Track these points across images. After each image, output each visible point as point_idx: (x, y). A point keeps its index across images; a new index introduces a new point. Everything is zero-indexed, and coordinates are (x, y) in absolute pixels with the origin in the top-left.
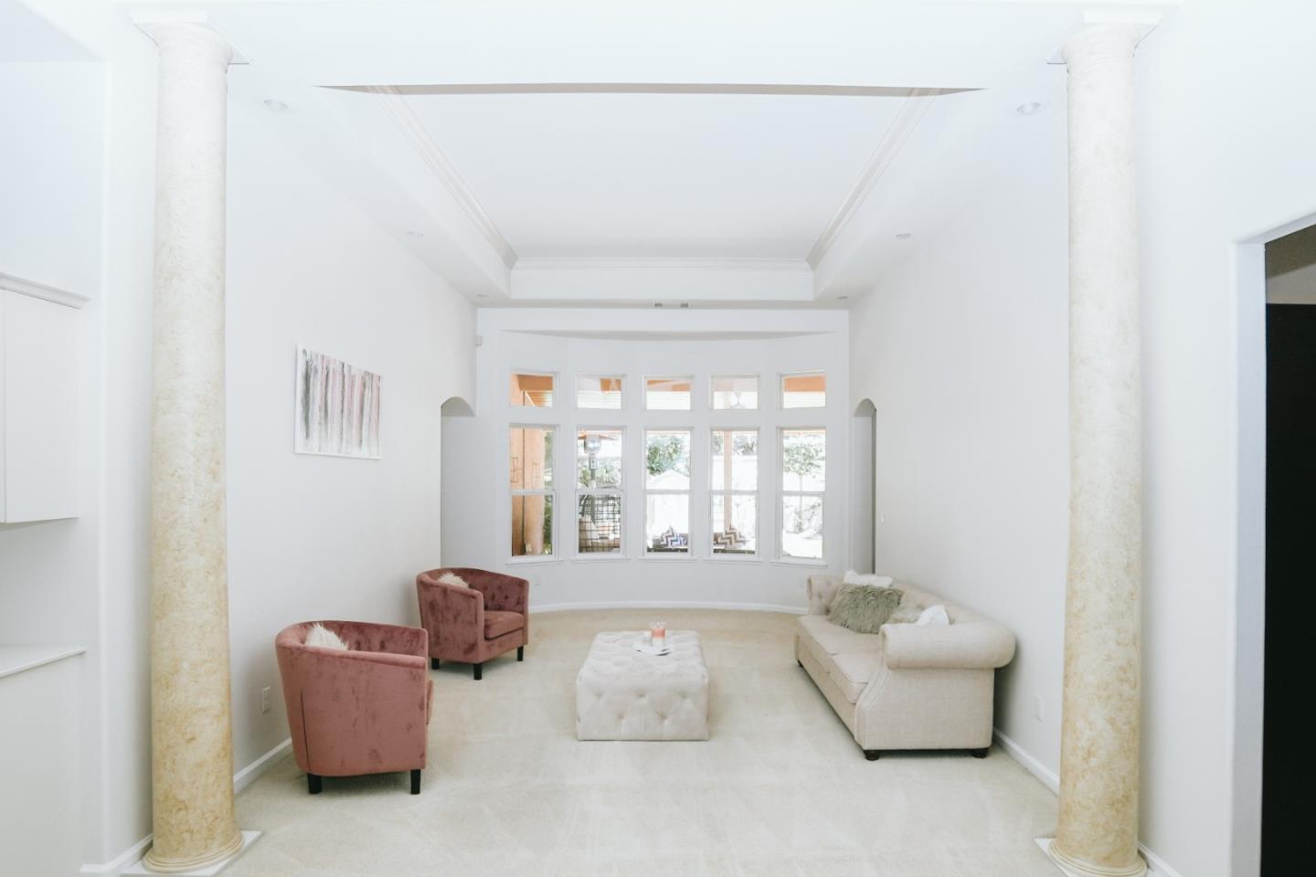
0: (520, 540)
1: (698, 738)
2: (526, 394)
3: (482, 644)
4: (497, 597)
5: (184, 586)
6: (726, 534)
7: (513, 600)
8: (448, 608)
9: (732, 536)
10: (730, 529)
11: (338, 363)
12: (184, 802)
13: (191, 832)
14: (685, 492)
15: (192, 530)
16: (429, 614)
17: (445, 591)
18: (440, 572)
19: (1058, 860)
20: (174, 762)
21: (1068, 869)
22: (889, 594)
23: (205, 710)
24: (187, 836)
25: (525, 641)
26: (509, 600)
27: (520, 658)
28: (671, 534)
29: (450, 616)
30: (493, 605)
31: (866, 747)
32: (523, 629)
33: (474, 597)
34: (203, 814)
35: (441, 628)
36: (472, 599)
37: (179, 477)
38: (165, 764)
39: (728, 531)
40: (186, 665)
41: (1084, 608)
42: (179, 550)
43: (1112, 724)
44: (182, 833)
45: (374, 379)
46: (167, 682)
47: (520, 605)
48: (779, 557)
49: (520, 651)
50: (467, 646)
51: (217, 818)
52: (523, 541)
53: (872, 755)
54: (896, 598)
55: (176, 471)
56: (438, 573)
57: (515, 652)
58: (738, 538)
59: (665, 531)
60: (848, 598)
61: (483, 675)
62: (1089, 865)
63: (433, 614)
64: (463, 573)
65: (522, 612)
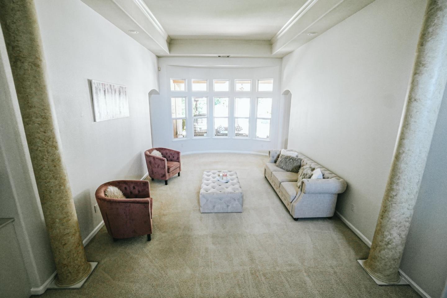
0: (176, 131)
1: (240, 212)
2: (175, 84)
3: (167, 174)
4: (170, 157)
5: (51, 192)
6: (237, 127)
7: (176, 158)
8: (155, 163)
9: (239, 127)
10: (238, 125)
11: (109, 85)
12: (66, 264)
13: (70, 273)
14: (226, 117)
15: (50, 171)
16: (150, 165)
17: (154, 158)
18: (152, 150)
19: (370, 273)
20: (59, 252)
21: (374, 277)
22: (297, 160)
23: (68, 234)
24: (69, 274)
25: (180, 170)
26: (175, 158)
27: (179, 175)
28: (220, 127)
29: (156, 166)
30: (170, 160)
31: (295, 217)
32: (180, 167)
33: (164, 160)
34: (74, 267)
35: (154, 169)
36: (163, 161)
37: (40, 151)
38: (56, 253)
39: (238, 126)
40: (57, 220)
41: (396, 195)
42: (46, 179)
43: (400, 236)
44: (67, 274)
45: (124, 88)
46: (51, 226)
47: (178, 160)
48: (255, 138)
49: (179, 174)
50: (162, 175)
51: (79, 266)
52: (177, 131)
53: (296, 220)
54: (300, 161)
55: (38, 148)
56: (151, 151)
57: (177, 175)
58: (241, 128)
59: (219, 126)
60: (283, 160)
61: (168, 183)
62: (381, 276)
63: (151, 165)
64: (159, 149)
65: (179, 162)
